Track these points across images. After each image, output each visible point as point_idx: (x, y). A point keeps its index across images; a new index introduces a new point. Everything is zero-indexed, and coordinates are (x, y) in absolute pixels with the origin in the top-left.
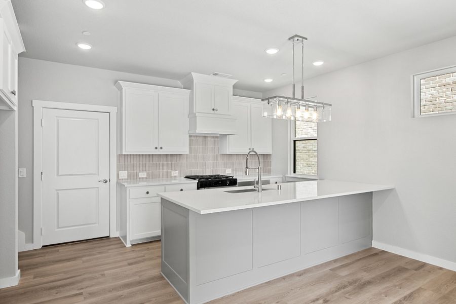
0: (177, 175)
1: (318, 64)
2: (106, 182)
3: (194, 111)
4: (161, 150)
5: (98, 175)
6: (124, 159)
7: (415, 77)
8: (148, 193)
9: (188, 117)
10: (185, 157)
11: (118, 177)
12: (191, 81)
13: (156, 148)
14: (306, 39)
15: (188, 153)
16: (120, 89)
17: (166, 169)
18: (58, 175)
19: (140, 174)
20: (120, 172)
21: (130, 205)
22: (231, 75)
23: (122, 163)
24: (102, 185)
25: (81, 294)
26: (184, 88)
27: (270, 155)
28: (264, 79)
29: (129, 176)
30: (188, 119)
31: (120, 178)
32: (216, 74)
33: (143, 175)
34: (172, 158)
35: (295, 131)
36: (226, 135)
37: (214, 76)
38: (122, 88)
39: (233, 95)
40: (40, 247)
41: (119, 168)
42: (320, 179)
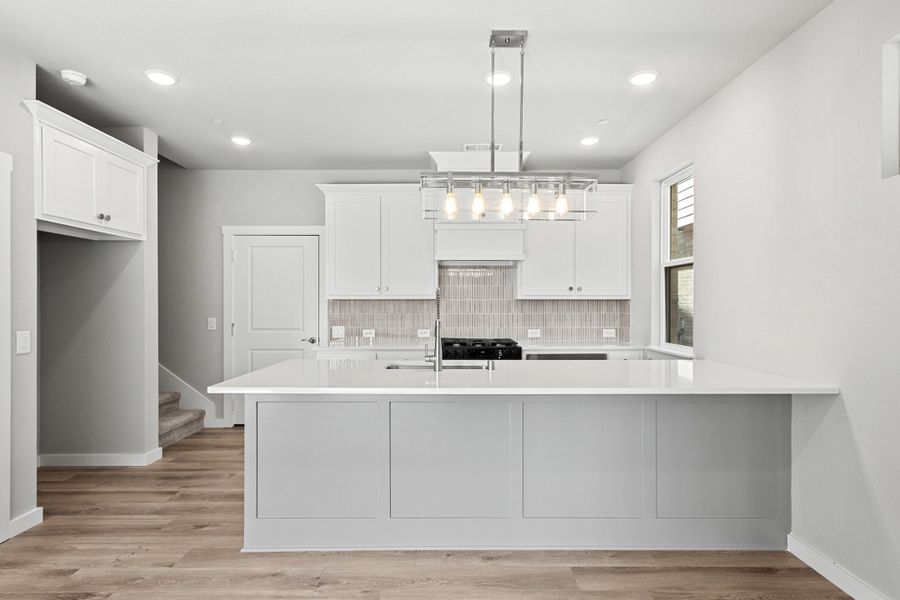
11: (331, 335)
17: (408, 324)
19: (364, 331)
23: (337, 313)
27: (628, 301)
31: (334, 336)
33: (369, 333)
38: (324, 196)
41: (332, 322)
42: (698, 358)
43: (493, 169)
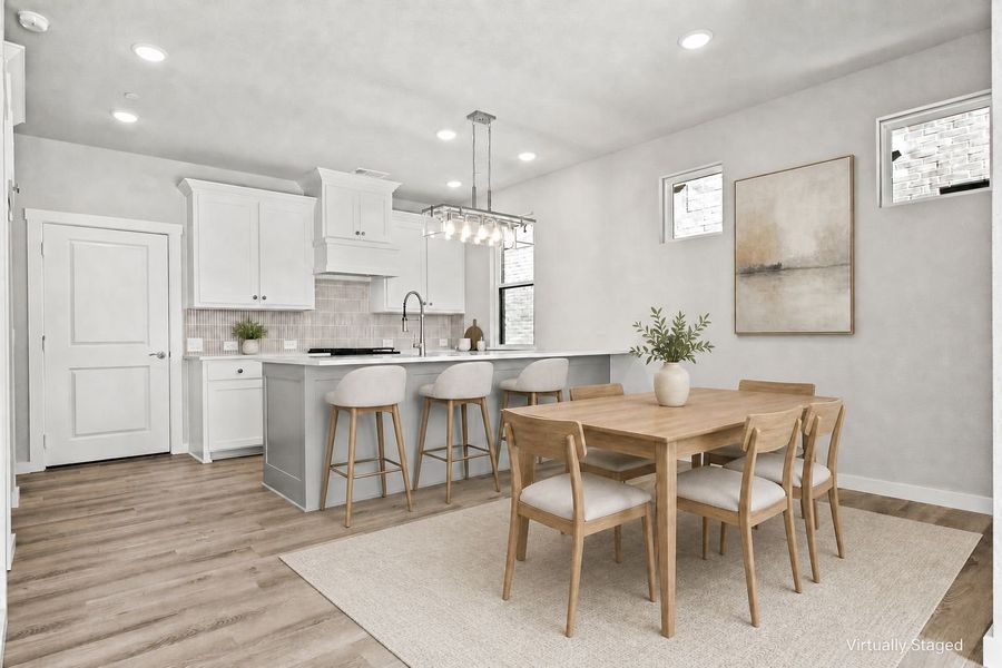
0: (294, 347)
1: (527, 157)
2: (163, 356)
3: (324, 235)
4: (264, 301)
5: (148, 344)
6: (197, 317)
7: (666, 182)
8: (240, 371)
9: (313, 246)
10: (309, 315)
11: (185, 349)
12: (318, 182)
13: (255, 298)
14: (494, 118)
15: (313, 308)
16: (188, 193)
18: (74, 342)
20: (188, 339)
21: (210, 391)
22: (387, 174)
23: (193, 324)
24: (155, 361)
25: (133, 509)
26: (305, 195)
27: (461, 315)
28: (447, 182)
29: (205, 345)
30: (313, 249)
31: (189, 350)
32: (360, 172)
34: (283, 318)
35: (503, 272)
36: (382, 277)
37: (359, 176)
38: (191, 193)
39: (394, 209)
40: (43, 469)
41: (187, 333)
43: (475, 204)
